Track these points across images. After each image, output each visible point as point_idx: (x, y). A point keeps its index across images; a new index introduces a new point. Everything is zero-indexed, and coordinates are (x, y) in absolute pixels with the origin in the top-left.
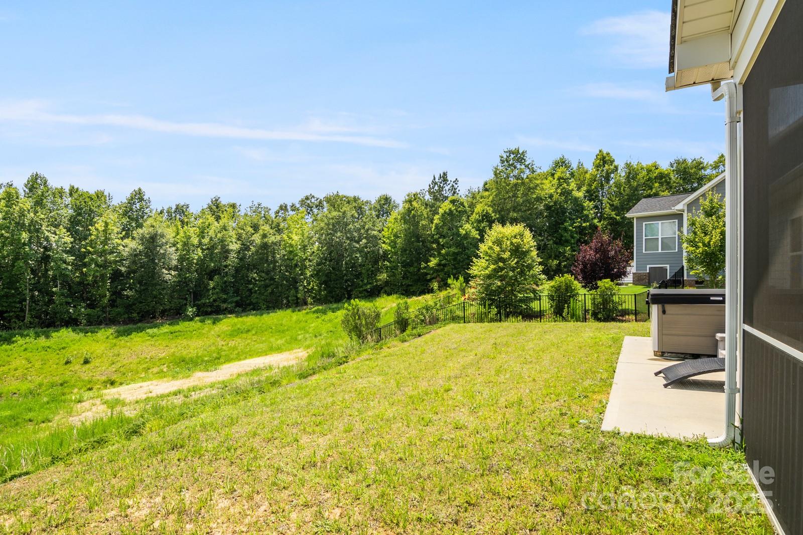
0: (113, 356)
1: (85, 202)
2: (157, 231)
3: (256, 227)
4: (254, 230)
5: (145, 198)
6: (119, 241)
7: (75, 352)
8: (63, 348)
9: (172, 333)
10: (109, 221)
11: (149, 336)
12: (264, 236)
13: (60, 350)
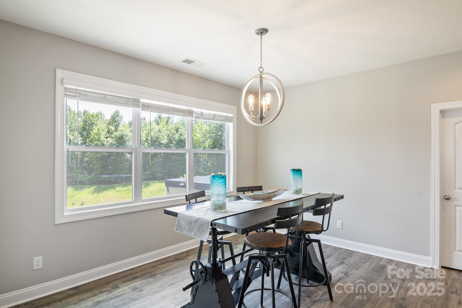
0: (96, 202)
1: (89, 119)
2: (124, 133)
3: (177, 130)
4: (176, 132)
5: (120, 115)
6: (105, 139)
7: (78, 199)
8: (73, 196)
9: (128, 190)
10: (99, 128)
11: (116, 191)
12: (181, 135)
13: (71, 197)
